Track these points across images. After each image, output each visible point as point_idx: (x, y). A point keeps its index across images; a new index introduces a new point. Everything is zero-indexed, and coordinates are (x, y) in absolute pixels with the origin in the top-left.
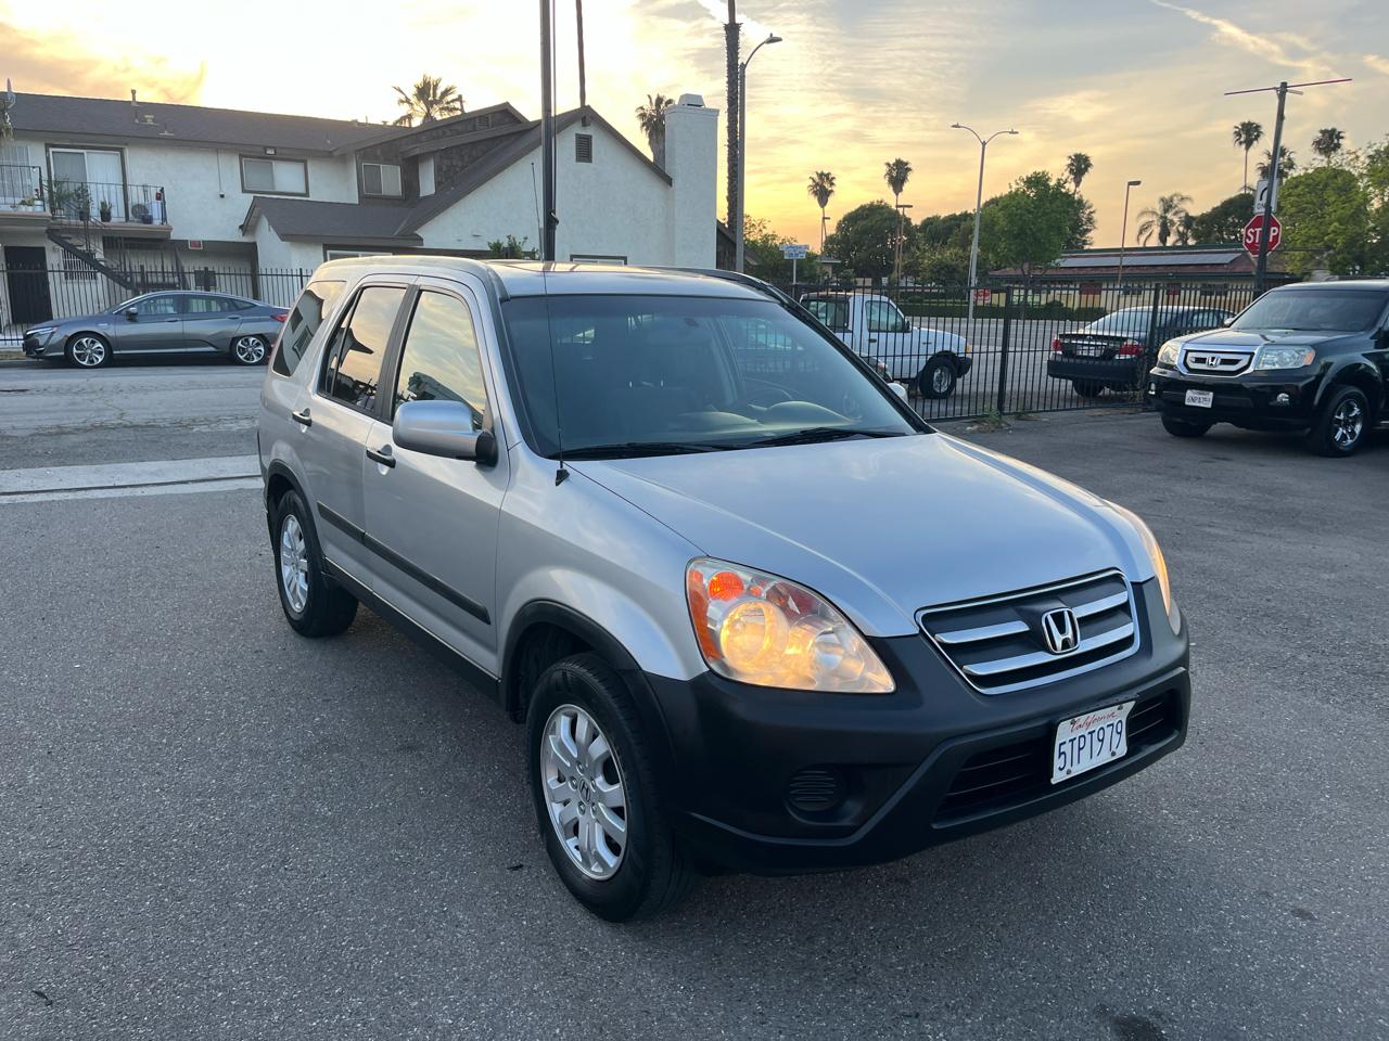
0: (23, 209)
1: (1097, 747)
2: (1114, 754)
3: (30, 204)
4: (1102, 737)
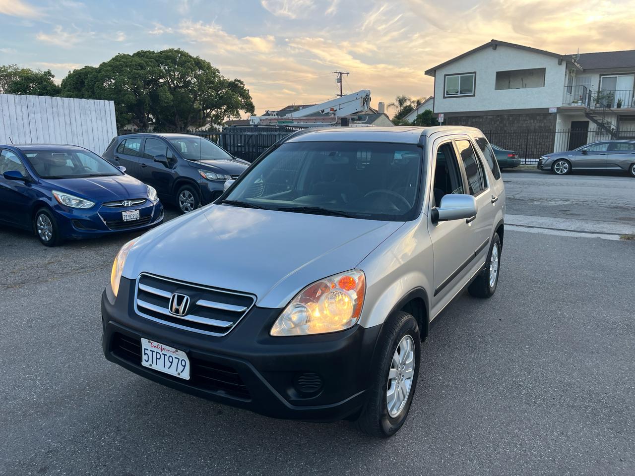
0: (573, 105)
1: (168, 364)
2: (179, 374)
3: (577, 103)
4: (171, 361)
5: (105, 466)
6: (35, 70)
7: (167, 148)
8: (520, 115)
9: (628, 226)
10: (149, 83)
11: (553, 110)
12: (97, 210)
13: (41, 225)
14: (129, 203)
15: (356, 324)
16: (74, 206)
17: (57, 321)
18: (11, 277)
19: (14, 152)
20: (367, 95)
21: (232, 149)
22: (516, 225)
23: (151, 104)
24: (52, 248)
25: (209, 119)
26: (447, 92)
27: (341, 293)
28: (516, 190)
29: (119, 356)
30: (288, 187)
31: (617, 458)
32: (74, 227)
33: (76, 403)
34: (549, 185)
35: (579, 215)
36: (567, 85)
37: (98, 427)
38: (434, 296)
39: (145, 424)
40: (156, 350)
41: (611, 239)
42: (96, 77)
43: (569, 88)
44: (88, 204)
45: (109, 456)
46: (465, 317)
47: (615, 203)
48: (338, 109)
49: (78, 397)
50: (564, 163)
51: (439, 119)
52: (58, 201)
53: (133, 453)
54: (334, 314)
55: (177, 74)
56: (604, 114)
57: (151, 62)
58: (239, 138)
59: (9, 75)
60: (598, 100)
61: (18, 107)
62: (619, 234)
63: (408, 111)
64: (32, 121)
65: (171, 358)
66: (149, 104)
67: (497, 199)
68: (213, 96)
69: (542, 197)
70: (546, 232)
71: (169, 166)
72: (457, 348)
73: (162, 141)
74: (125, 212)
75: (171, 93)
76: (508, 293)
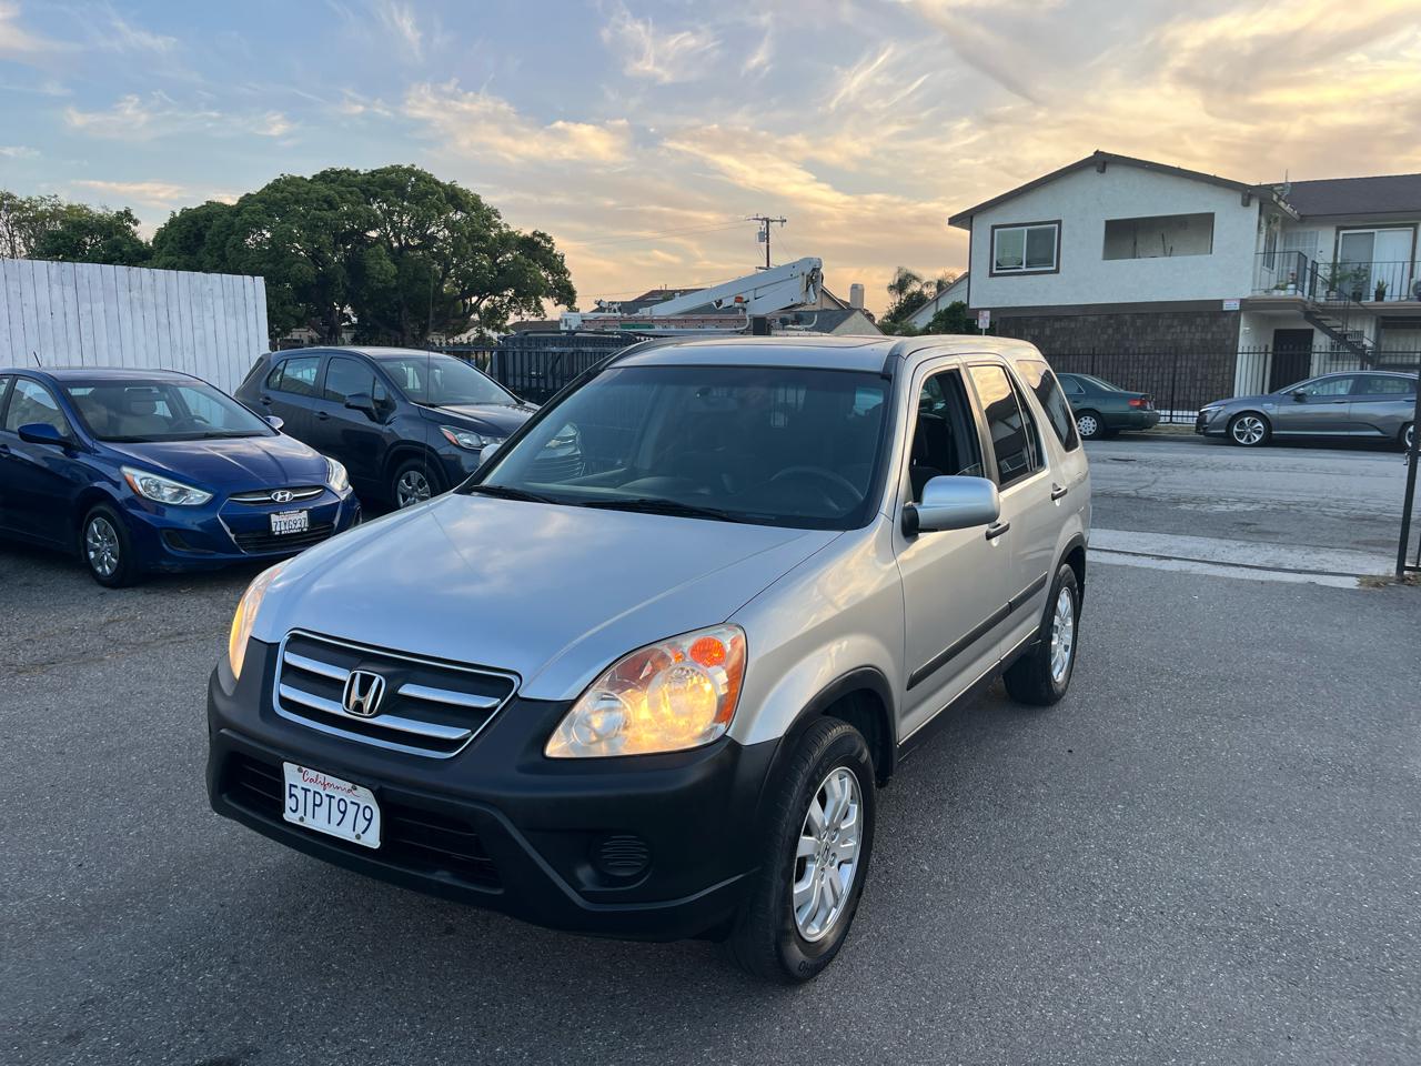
0: (1276, 293)
1: (336, 816)
2: (358, 837)
3: (1284, 289)
4: (343, 809)
5: (203, 1031)
6: (96, 209)
7: (375, 379)
8: (1158, 315)
9: (1382, 558)
10: (345, 238)
11: (1231, 305)
12: (216, 512)
13: (96, 540)
14: (287, 496)
15: (724, 736)
16: (167, 501)
17: (119, 742)
18: (25, 650)
19: (44, 386)
20: (814, 270)
21: (518, 383)
22: (1134, 554)
23: (348, 284)
24: (117, 592)
25: (475, 317)
26: (998, 264)
27: (693, 671)
28: (1144, 478)
29: (240, 803)
30: (619, 462)
31: (1282, 1033)
32: (164, 545)
33: (149, 908)
34: (1216, 469)
35: (1278, 533)
36: (1262, 251)
37: (193, 955)
38: (908, 689)
39: (291, 950)
40: (313, 787)
41: (1339, 585)
42: (230, 226)
43: (1269, 256)
44: (198, 496)
45: (212, 1013)
46: (996, 744)
47: (1359, 509)
48: (751, 298)
49: (155, 895)
50: (1255, 422)
51: (981, 321)
52: (134, 491)
53: (260, 1007)
54: (678, 712)
55: (406, 219)
56: (1346, 314)
57: (351, 193)
58: (534, 358)
59: (40, 218)
60: (1331, 284)
61: (56, 289)
62: (1357, 576)
63: (915, 303)
64: (86, 319)
65: (342, 803)
66: (344, 285)
67: (1065, 492)
68: (483, 267)
69: (1200, 494)
70: (1198, 568)
71: (376, 416)
72: (968, 808)
73: (366, 364)
74: (277, 514)
75: (394, 261)
76: (1094, 697)
